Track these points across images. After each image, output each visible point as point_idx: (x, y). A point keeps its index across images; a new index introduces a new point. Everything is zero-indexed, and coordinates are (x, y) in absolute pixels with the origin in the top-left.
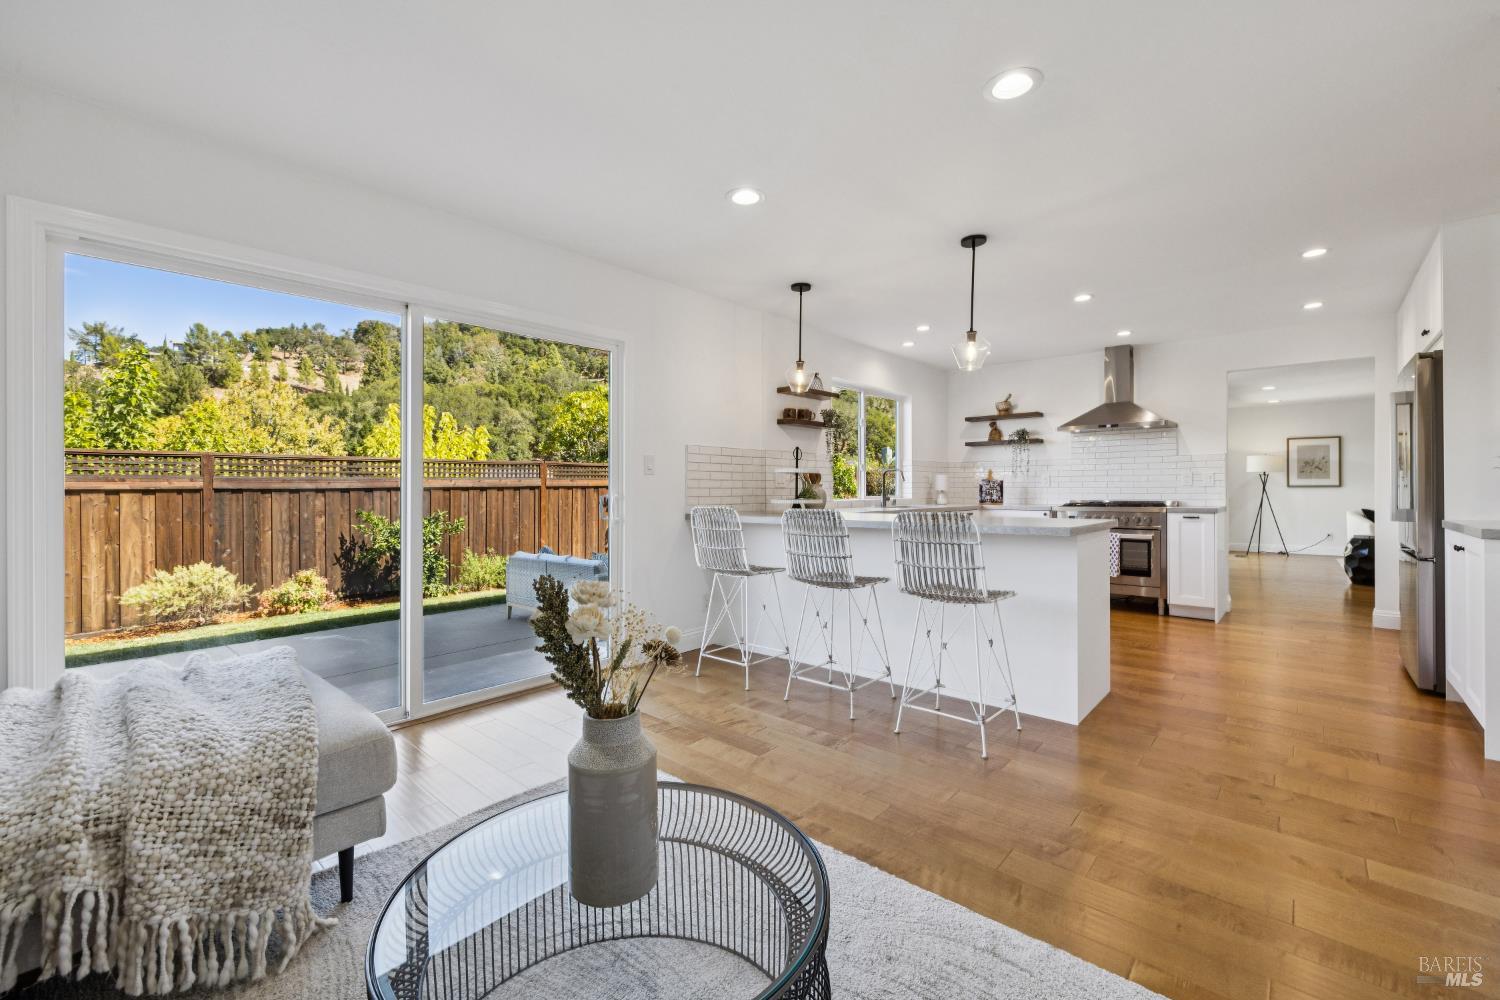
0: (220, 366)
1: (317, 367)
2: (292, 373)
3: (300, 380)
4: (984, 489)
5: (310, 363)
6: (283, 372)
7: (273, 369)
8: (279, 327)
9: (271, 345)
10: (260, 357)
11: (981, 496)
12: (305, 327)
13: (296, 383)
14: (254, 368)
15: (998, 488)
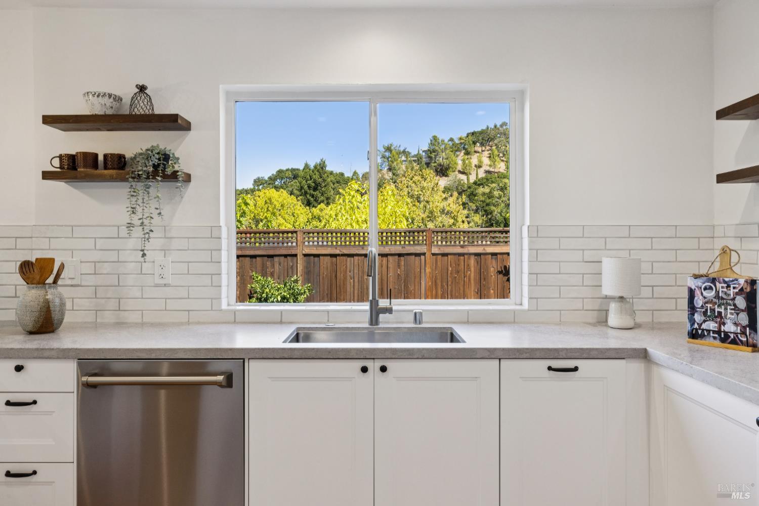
0: (446, 162)
1: (501, 155)
2: (486, 161)
3: (490, 166)
4: (699, 302)
5: (496, 152)
6: (480, 161)
7: (474, 160)
8: (479, 130)
9: (474, 143)
10: (467, 153)
11: (692, 322)
12: (495, 126)
13: (488, 168)
14: (463, 161)
15: (741, 302)
